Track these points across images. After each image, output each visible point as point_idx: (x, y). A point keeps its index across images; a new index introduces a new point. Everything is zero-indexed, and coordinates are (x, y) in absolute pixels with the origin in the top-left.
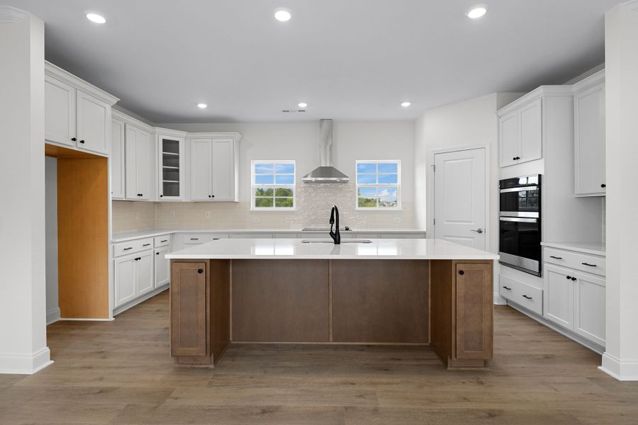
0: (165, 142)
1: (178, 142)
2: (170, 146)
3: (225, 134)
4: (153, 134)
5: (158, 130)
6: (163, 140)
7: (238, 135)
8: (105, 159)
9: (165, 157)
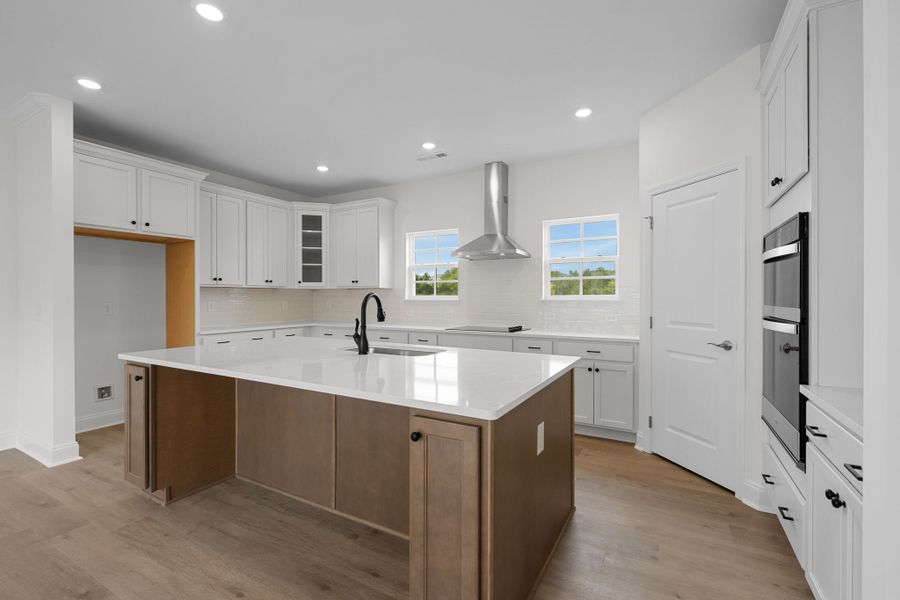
0: (305, 218)
1: (320, 217)
2: (312, 222)
3: (366, 202)
4: (292, 210)
5: (297, 205)
6: (303, 216)
7: (383, 202)
8: (191, 243)
9: (305, 236)
